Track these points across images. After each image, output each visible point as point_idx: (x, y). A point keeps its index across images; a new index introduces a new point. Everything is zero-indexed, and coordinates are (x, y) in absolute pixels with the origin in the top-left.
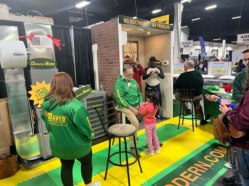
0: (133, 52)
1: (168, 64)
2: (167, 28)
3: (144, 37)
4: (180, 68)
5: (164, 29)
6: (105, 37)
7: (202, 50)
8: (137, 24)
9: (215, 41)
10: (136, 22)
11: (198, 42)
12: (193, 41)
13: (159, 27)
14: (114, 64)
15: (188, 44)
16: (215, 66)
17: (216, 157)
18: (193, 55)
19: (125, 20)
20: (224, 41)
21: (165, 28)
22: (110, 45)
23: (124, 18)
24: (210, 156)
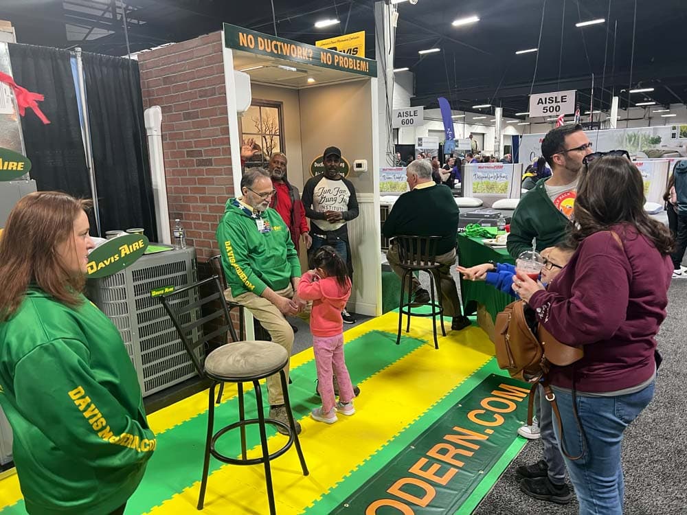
0: (268, 133)
1: (365, 168)
2: (359, 67)
3: (299, 90)
4: (394, 181)
5: (352, 71)
6: (184, 87)
7: (446, 133)
8: (280, 53)
9: (477, 111)
10: (276, 46)
11: (437, 113)
12: (425, 108)
13: (338, 63)
14: (216, 165)
15: (411, 117)
16: (480, 174)
17: (498, 413)
18: (425, 146)
19: (243, 39)
20: (499, 111)
21: (355, 68)
22: (199, 110)
23: (240, 34)
24: (483, 412)
